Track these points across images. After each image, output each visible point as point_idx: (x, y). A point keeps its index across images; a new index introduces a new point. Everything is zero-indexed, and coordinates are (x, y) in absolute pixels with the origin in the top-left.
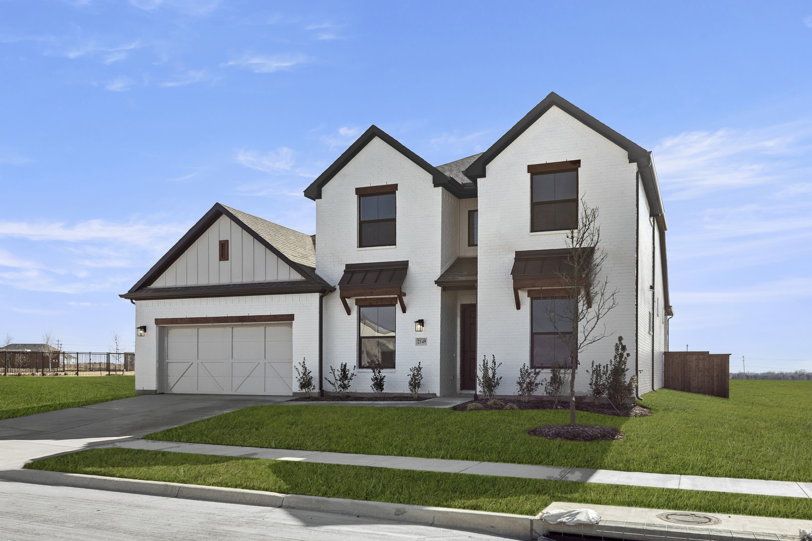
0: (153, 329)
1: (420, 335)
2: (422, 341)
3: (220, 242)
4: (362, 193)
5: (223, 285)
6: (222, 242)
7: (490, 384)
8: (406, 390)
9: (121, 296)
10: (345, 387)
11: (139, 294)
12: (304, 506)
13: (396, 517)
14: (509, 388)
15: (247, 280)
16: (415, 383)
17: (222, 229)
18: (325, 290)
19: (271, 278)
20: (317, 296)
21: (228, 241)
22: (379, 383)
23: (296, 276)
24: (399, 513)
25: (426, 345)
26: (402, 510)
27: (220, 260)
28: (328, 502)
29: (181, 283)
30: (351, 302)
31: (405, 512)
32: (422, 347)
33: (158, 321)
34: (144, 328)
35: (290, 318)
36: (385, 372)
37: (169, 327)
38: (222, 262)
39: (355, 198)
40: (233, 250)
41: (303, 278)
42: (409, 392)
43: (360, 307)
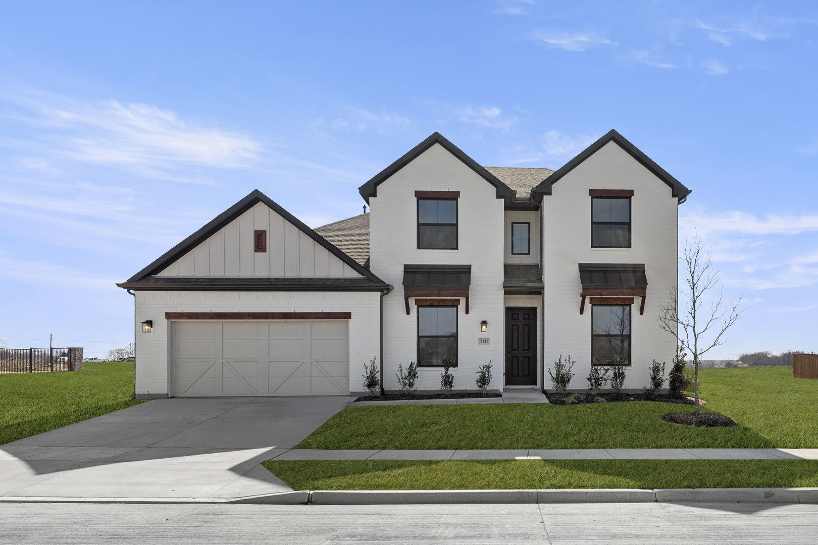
0: (162, 324)
1: (484, 336)
2: (485, 341)
3: (256, 232)
4: (421, 196)
5: (262, 279)
6: (259, 233)
7: (562, 379)
8: (474, 387)
9: (119, 285)
10: (411, 385)
11: (142, 284)
12: (679, 498)
13: (767, 500)
14: (579, 382)
15: (290, 274)
16: (484, 380)
17: (258, 217)
18: (384, 289)
19: (321, 273)
20: (378, 294)
21: (265, 231)
22: (448, 381)
23: (351, 274)
24: (768, 495)
25: (489, 344)
26: (770, 493)
27: (256, 251)
28: (701, 493)
29: (201, 273)
30: (412, 301)
31: (773, 494)
32: (485, 346)
33: (169, 316)
34: (150, 323)
35: (347, 316)
36: (451, 370)
37: (182, 322)
38: (256, 253)
39: (414, 200)
40: (271, 241)
41: (360, 276)
42: (478, 388)
43: (418, 307)
